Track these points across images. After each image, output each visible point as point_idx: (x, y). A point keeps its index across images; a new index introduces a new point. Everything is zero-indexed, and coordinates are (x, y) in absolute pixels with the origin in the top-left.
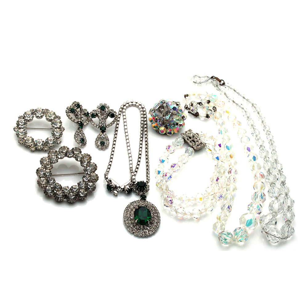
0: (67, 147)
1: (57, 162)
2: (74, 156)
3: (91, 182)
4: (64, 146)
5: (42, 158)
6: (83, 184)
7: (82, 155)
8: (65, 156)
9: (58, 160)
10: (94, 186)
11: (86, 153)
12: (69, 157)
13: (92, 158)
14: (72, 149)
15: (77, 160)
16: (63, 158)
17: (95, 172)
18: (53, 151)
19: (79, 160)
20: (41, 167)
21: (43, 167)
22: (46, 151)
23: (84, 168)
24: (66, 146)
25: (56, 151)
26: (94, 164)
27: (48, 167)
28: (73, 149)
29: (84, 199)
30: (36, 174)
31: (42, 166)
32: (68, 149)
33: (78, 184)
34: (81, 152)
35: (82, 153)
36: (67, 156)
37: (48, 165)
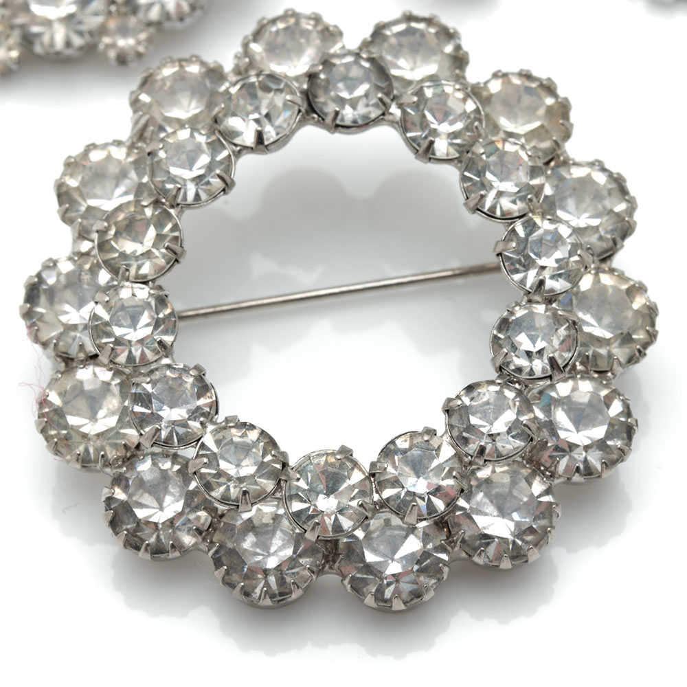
0: (317, 19)
1: (227, 186)
2: (395, 110)
3: (585, 375)
4: (290, 14)
5: (77, 150)
6: (499, 411)
7: (475, 92)
8: (303, 122)
9: (228, 164)
10: (616, 408)
11: (512, 67)
12: (338, 126)
13: (574, 116)
14: (367, 33)
15: (426, 152)
16: (281, 142)
17: (619, 261)
18: (181, 77)
19: (442, 147)
20: (68, 251)
21: (85, 246)
22: (122, 60)
23: (500, 230)
24: (304, 9)
25: (215, 74)
26: (600, 178)
27: (140, 249)
28: (379, 32)
29: (518, 555)
30: (22, 325)
31: (83, 235)
32: (330, 34)
33: (448, 411)
34: (459, 61)
35: (474, 74)
36: (321, 122)
37: (131, 228)
